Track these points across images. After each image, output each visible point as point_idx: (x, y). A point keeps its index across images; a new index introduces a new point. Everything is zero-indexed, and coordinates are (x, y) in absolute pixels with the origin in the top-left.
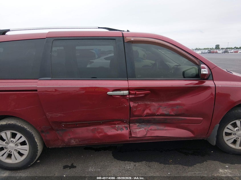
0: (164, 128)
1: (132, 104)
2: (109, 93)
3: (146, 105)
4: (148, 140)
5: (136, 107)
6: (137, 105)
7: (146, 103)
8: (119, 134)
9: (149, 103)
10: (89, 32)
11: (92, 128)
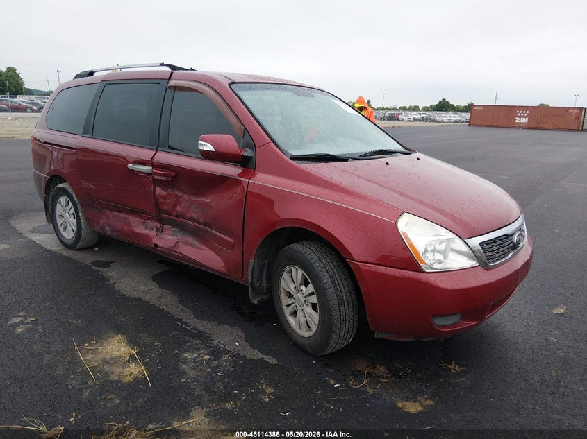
0: (199, 246)
1: (159, 191)
2: (130, 166)
3: (178, 197)
4: (177, 257)
5: (164, 197)
6: (166, 193)
7: (177, 193)
8: (145, 234)
9: (180, 194)
10: (134, 72)
11: (122, 215)
